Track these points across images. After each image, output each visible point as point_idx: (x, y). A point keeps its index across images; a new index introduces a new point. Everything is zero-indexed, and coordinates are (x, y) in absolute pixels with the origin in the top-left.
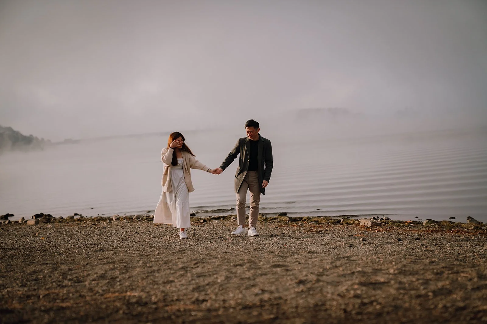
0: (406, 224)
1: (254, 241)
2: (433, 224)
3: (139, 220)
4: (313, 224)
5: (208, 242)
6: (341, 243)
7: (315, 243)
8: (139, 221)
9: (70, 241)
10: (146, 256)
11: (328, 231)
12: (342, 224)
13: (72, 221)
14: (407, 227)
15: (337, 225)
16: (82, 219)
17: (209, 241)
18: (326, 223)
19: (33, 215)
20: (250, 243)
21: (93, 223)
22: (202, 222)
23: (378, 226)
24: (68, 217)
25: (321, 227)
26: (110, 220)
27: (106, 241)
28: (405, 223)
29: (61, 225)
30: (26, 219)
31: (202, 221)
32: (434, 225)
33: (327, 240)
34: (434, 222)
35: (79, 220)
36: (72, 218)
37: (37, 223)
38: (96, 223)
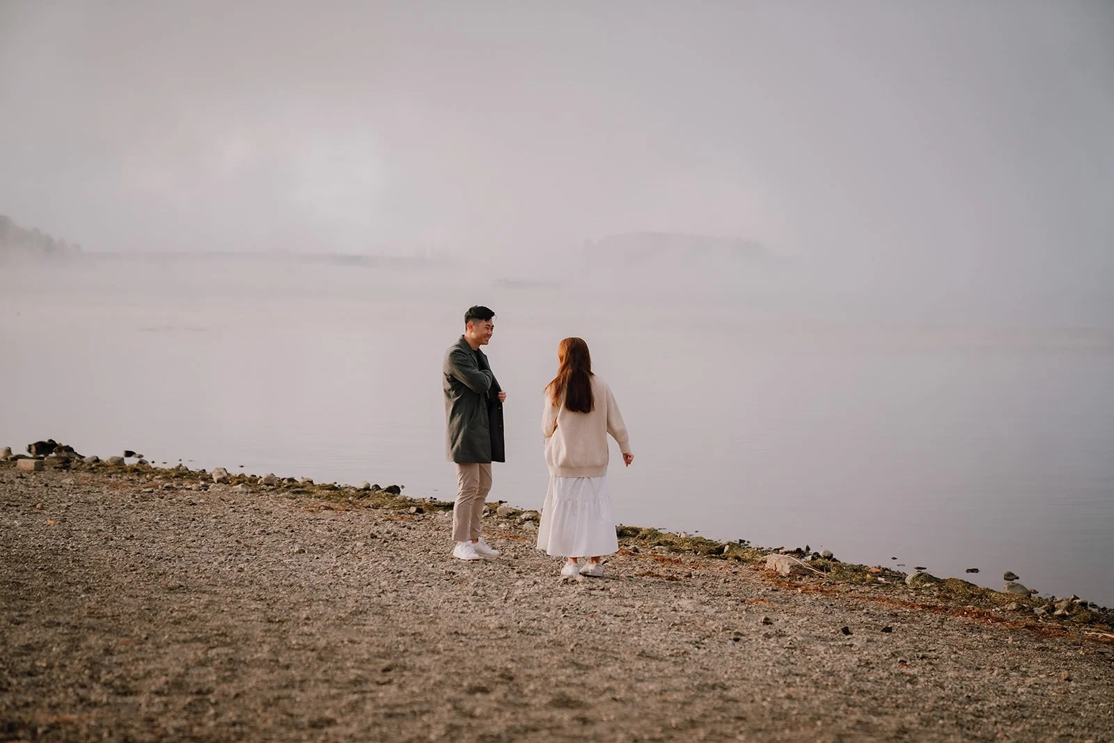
0: (868, 576)
1: (523, 594)
2: (928, 585)
3: (271, 487)
4: (662, 549)
5: (420, 582)
6: (716, 625)
7: (659, 619)
8: (271, 490)
9: (112, 540)
10: (279, 621)
11: (693, 577)
12: (726, 559)
13: (120, 471)
14: (870, 585)
15: (714, 561)
16: (142, 469)
17: (423, 581)
18: (691, 550)
19: (32, 443)
20: (514, 599)
21: (167, 484)
22: (413, 514)
23: (805, 575)
24: (112, 459)
25: (678, 562)
26: (207, 478)
27: (193, 550)
28: (867, 572)
29: (93, 481)
30: (15, 453)
31: (413, 509)
32: (929, 588)
33: (686, 612)
34: (930, 579)
35: (135, 470)
36: (120, 462)
37: (39, 468)
38: (174, 486)
